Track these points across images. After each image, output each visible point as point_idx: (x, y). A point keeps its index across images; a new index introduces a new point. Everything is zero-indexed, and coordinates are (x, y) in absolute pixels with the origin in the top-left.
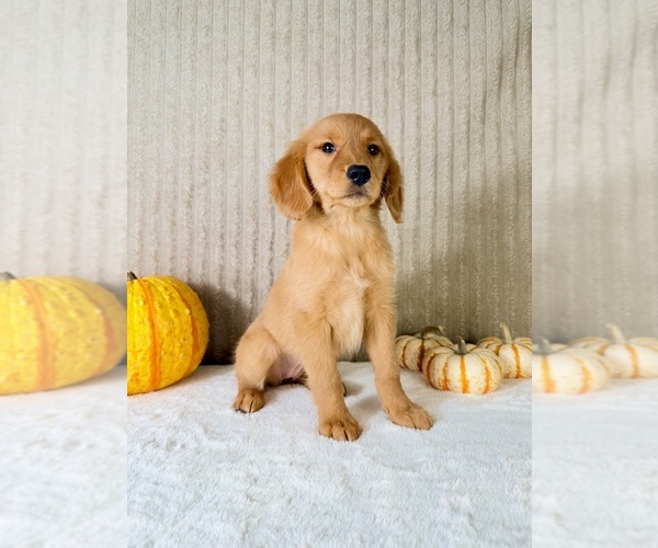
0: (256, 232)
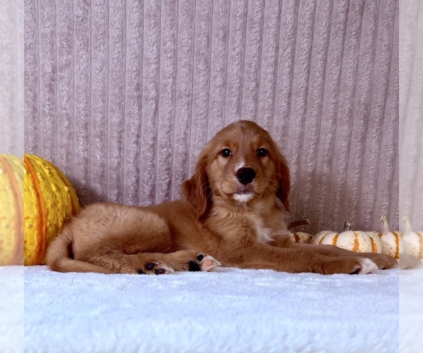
0: (121, 123)
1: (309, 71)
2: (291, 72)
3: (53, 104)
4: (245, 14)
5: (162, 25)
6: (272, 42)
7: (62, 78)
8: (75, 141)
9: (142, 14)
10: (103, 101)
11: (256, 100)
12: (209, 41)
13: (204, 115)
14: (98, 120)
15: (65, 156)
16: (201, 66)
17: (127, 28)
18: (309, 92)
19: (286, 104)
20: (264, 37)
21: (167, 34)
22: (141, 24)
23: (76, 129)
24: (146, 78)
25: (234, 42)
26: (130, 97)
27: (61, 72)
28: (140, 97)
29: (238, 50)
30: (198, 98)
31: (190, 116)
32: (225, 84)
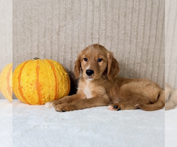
1: (157, 28)
2: (150, 29)
3: (59, 40)
4: (133, 7)
5: (101, 11)
6: (143, 18)
7: (63, 30)
8: (67, 54)
9: (94, 7)
10: (78, 39)
11: (137, 39)
12: (119, 17)
13: (117, 44)
14: (76, 46)
15: (63, 60)
16: (116, 26)
17: (88, 12)
18: (157, 36)
19: (148, 40)
20: (140, 16)
21: (103, 14)
22: (93, 11)
23: (67, 49)
24: (95, 31)
25: (128, 17)
26: (89, 37)
27: (62, 28)
28: (92, 38)
29: (130, 20)
30: (115, 38)
31: (111, 45)
32: (125, 33)
